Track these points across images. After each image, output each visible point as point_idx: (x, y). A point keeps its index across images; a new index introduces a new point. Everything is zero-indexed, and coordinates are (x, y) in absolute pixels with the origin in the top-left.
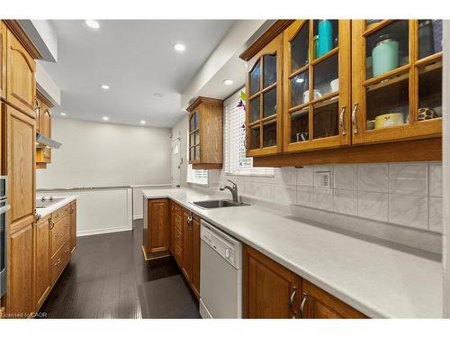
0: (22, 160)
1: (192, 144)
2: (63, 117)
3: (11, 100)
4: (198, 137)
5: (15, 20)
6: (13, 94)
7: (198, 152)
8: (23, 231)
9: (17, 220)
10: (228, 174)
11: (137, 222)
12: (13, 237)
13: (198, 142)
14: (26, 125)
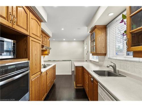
0: (36, 55)
1: (92, 46)
2: (54, 41)
3: (31, 35)
4: (94, 43)
5: (30, 6)
6: (32, 34)
7: (94, 49)
8: (36, 77)
9: (34, 74)
10: (109, 58)
11: (73, 72)
12: (32, 80)
13: (94, 45)
14: (37, 43)
